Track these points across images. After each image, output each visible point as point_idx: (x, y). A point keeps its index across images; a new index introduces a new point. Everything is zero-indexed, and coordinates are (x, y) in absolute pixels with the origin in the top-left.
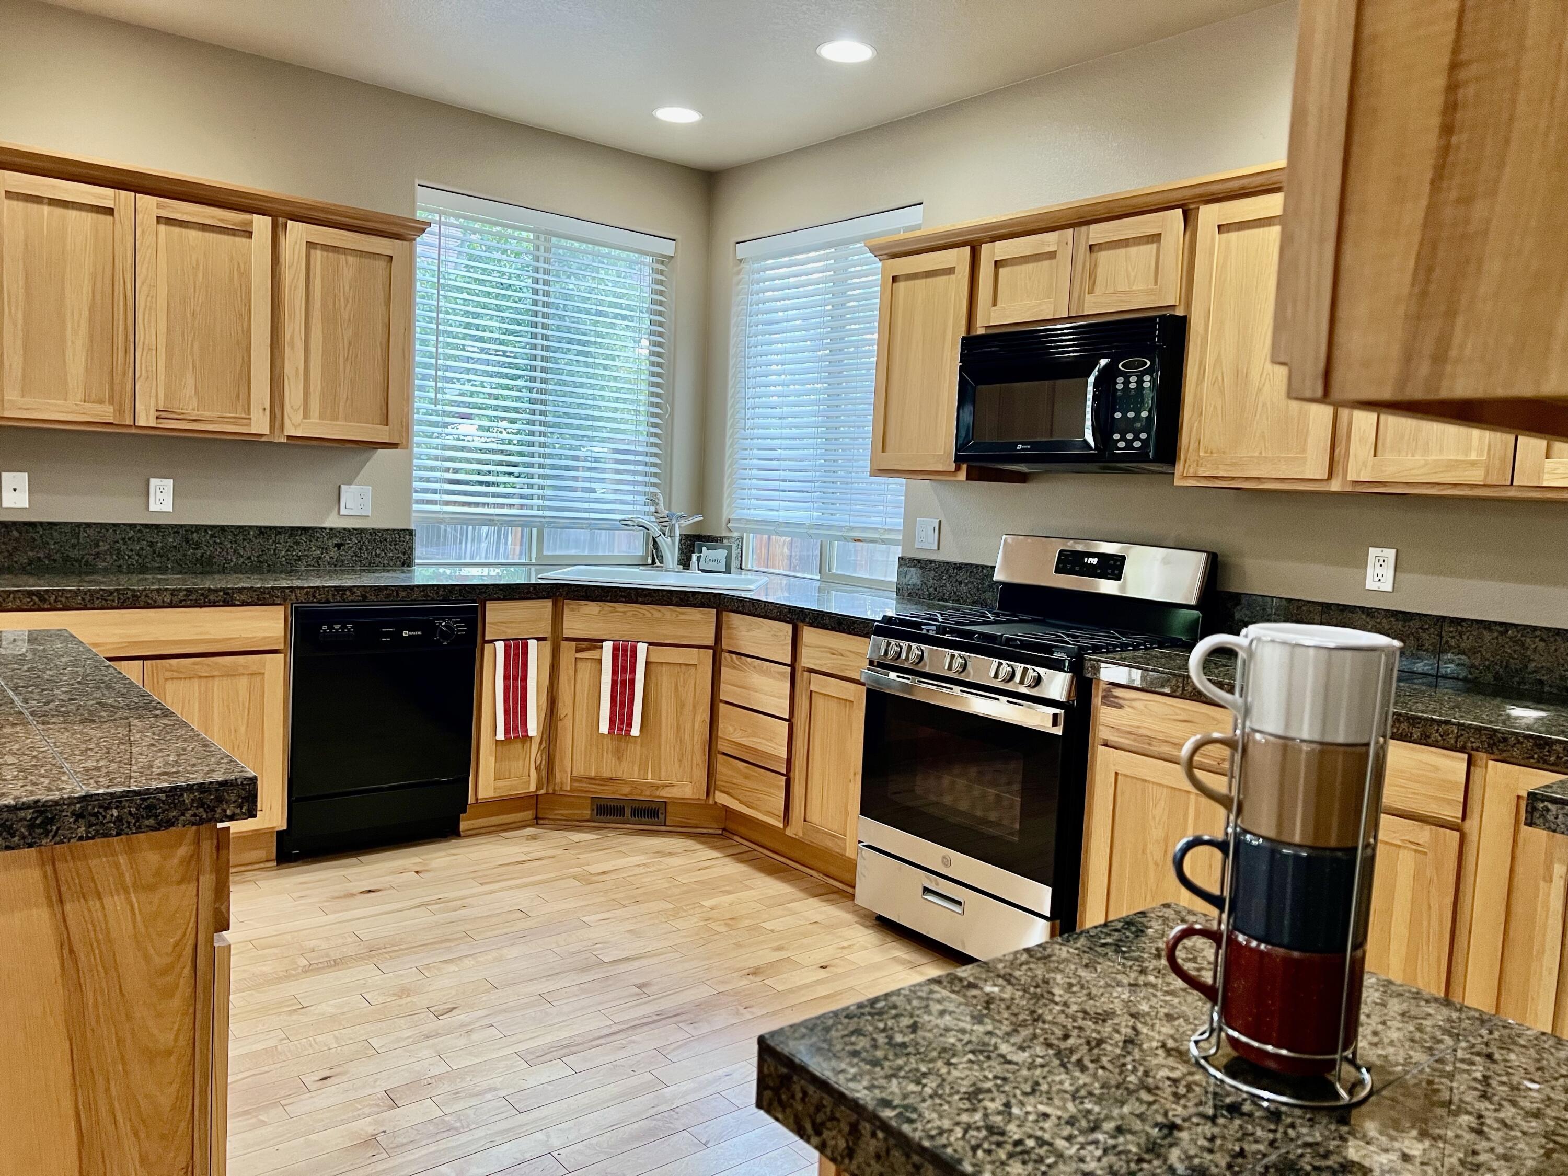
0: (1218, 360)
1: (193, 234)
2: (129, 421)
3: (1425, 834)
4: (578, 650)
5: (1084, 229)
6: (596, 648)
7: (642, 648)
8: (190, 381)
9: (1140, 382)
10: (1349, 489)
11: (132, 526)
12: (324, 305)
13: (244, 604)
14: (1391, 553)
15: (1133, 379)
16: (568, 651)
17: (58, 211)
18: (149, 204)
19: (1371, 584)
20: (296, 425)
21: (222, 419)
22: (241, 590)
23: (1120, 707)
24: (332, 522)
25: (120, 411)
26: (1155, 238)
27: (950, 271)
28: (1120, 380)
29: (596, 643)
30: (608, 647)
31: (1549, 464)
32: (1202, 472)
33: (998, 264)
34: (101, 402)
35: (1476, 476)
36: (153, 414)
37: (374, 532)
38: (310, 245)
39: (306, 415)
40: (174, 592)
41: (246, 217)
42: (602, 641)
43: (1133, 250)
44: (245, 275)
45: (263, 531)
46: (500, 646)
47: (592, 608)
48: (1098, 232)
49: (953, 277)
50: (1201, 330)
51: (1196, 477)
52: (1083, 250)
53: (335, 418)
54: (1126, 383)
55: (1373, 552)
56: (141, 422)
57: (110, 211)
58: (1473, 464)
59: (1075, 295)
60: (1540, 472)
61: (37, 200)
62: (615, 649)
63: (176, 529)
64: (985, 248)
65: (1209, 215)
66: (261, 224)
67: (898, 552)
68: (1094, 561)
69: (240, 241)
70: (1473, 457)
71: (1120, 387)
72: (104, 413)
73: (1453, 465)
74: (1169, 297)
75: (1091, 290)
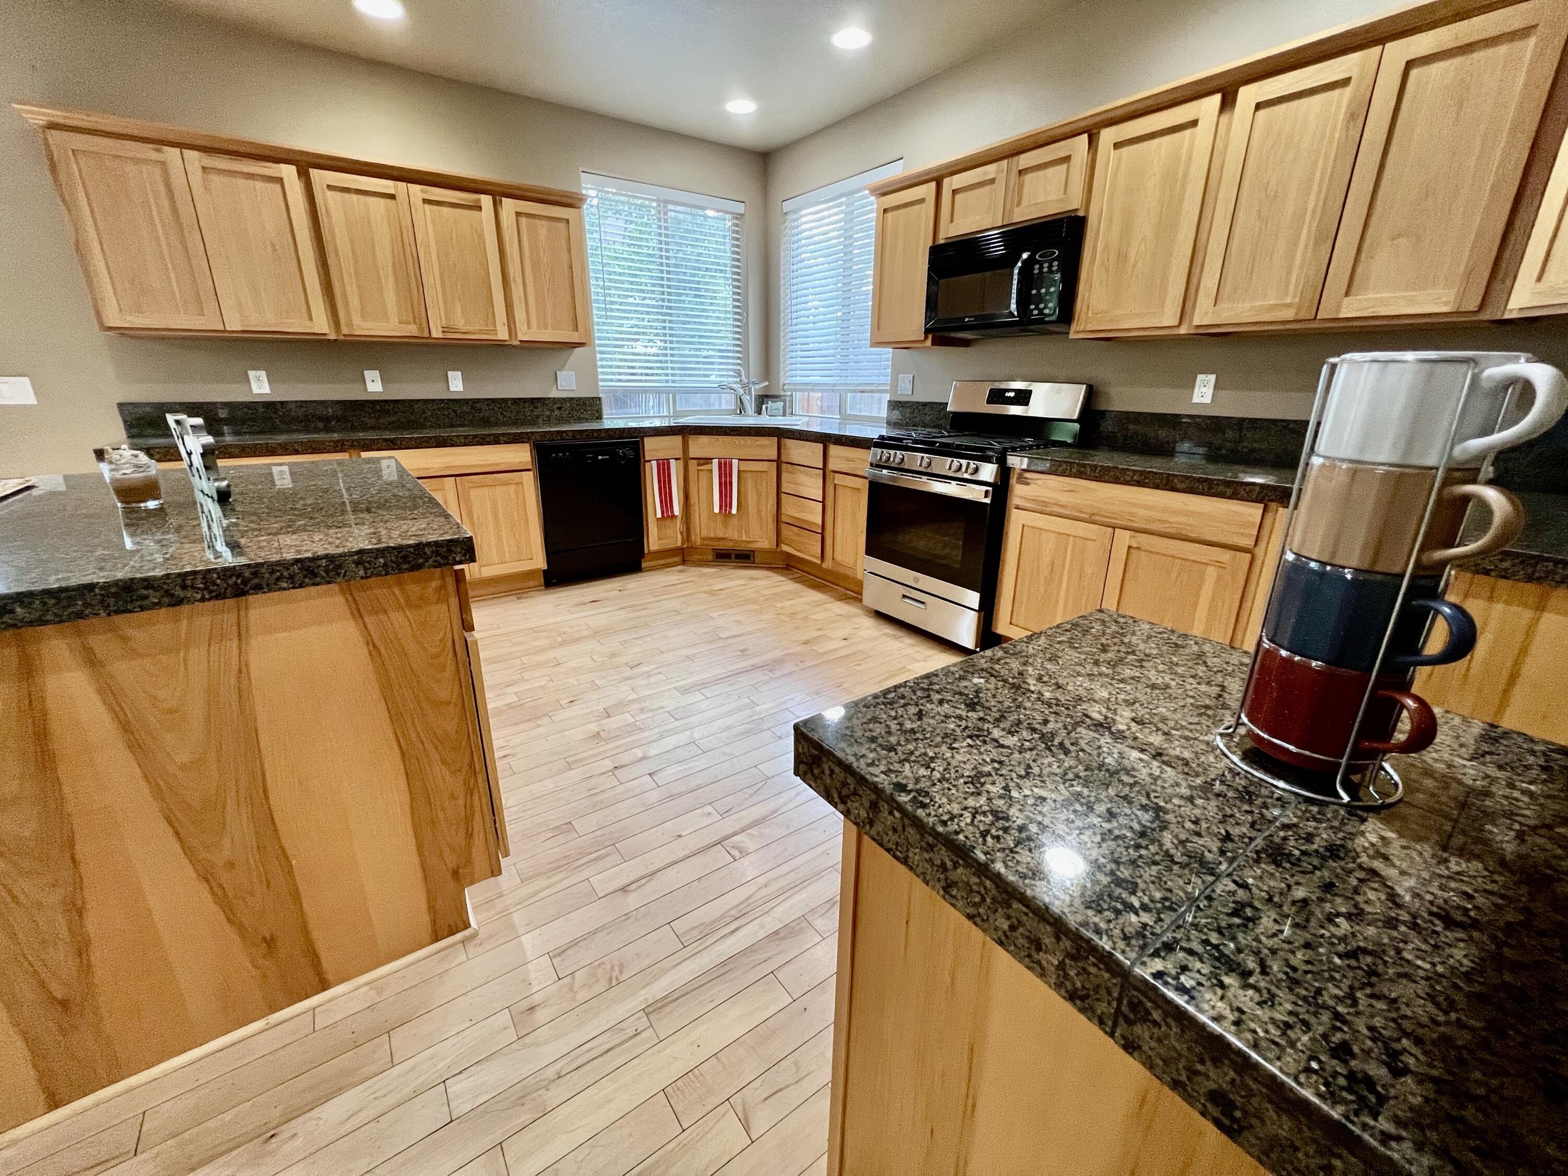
0: (1106, 246)
1: (445, 210)
2: (427, 335)
3: (1226, 556)
4: (699, 465)
5: (1016, 158)
7: (735, 462)
8: (458, 306)
9: (1050, 266)
10: (1192, 332)
11: (442, 400)
12: (531, 255)
13: (506, 443)
14: (1212, 378)
15: (1046, 265)
16: (693, 465)
17: (362, 198)
18: (415, 189)
19: (1196, 399)
20: (524, 334)
21: (481, 332)
22: (503, 435)
23: (1028, 484)
24: (554, 394)
25: (421, 328)
26: (1067, 159)
27: (922, 201)
28: (1037, 266)
29: (708, 460)
30: (715, 462)
31: (1347, 301)
33: (955, 192)
34: (408, 323)
35: (1289, 314)
36: (440, 330)
37: (579, 399)
38: (518, 214)
39: (529, 326)
40: (465, 437)
41: (475, 196)
43: (1050, 170)
44: (481, 237)
45: (516, 401)
46: (654, 463)
47: (704, 439)
48: (1026, 160)
49: (924, 205)
50: (1096, 223)
52: (1014, 174)
53: (546, 328)
54: (1041, 268)
55: (1200, 377)
56: (434, 335)
57: (392, 197)
58: (1289, 306)
59: (1008, 207)
60: (1339, 307)
61: (347, 190)
62: (720, 464)
63: (466, 401)
64: (946, 181)
65: (1107, 136)
66: (486, 201)
67: (887, 397)
68: (1012, 394)
69: (475, 213)
70: (1288, 301)
71: (1036, 271)
72: (411, 330)
73: (1272, 308)
74: (1074, 203)
75: (1019, 204)
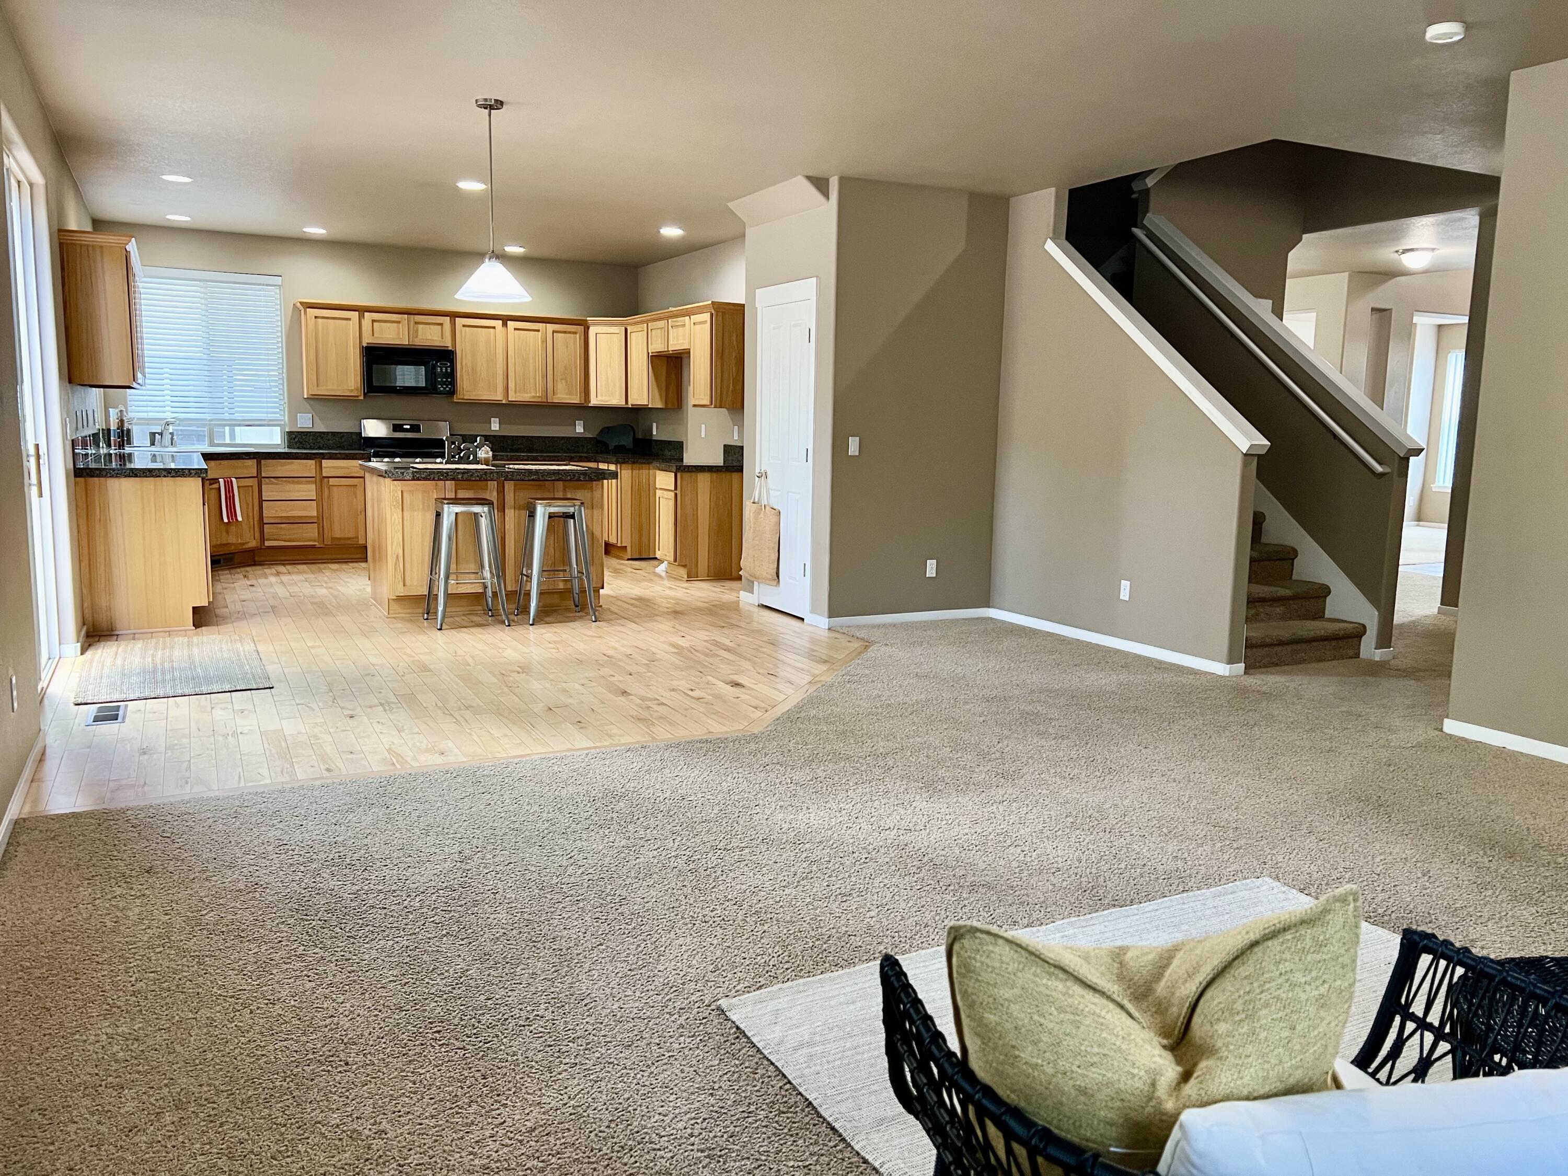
0: (466, 365)
5: (412, 316)
6: (216, 483)
7: (234, 480)
9: (446, 370)
14: (497, 419)
15: (444, 369)
26: (441, 324)
27: (350, 318)
29: (216, 480)
30: (221, 481)
31: (554, 397)
32: (465, 398)
33: (373, 321)
35: (539, 400)
42: (218, 479)
43: (432, 327)
47: (213, 464)
48: (417, 318)
49: (351, 322)
50: (459, 354)
51: (463, 399)
52: (412, 323)
54: (441, 369)
58: (538, 397)
59: (411, 337)
60: (552, 399)
62: (225, 482)
64: (366, 314)
65: (459, 321)
68: (408, 427)
70: (539, 395)
71: (439, 371)
73: (534, 397)
74: (448, 344)
75: (417, 337)
